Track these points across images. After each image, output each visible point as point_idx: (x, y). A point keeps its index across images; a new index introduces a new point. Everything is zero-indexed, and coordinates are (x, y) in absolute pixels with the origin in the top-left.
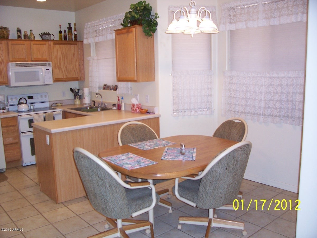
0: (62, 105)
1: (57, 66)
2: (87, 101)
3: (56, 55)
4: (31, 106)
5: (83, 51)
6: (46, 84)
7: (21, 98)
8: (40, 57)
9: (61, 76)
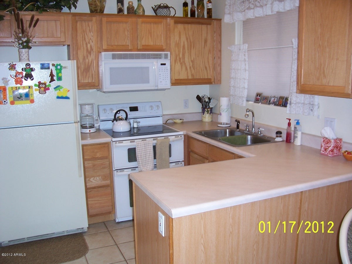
0: (182, 123)
1: (178, 58)
2: (224, 119)
3: (177, 41)
4: (134, 122)
5: (220, 35)
6: (159, 88)
7: (119, 111)
8: (152, 44)
9: (183, 76)
